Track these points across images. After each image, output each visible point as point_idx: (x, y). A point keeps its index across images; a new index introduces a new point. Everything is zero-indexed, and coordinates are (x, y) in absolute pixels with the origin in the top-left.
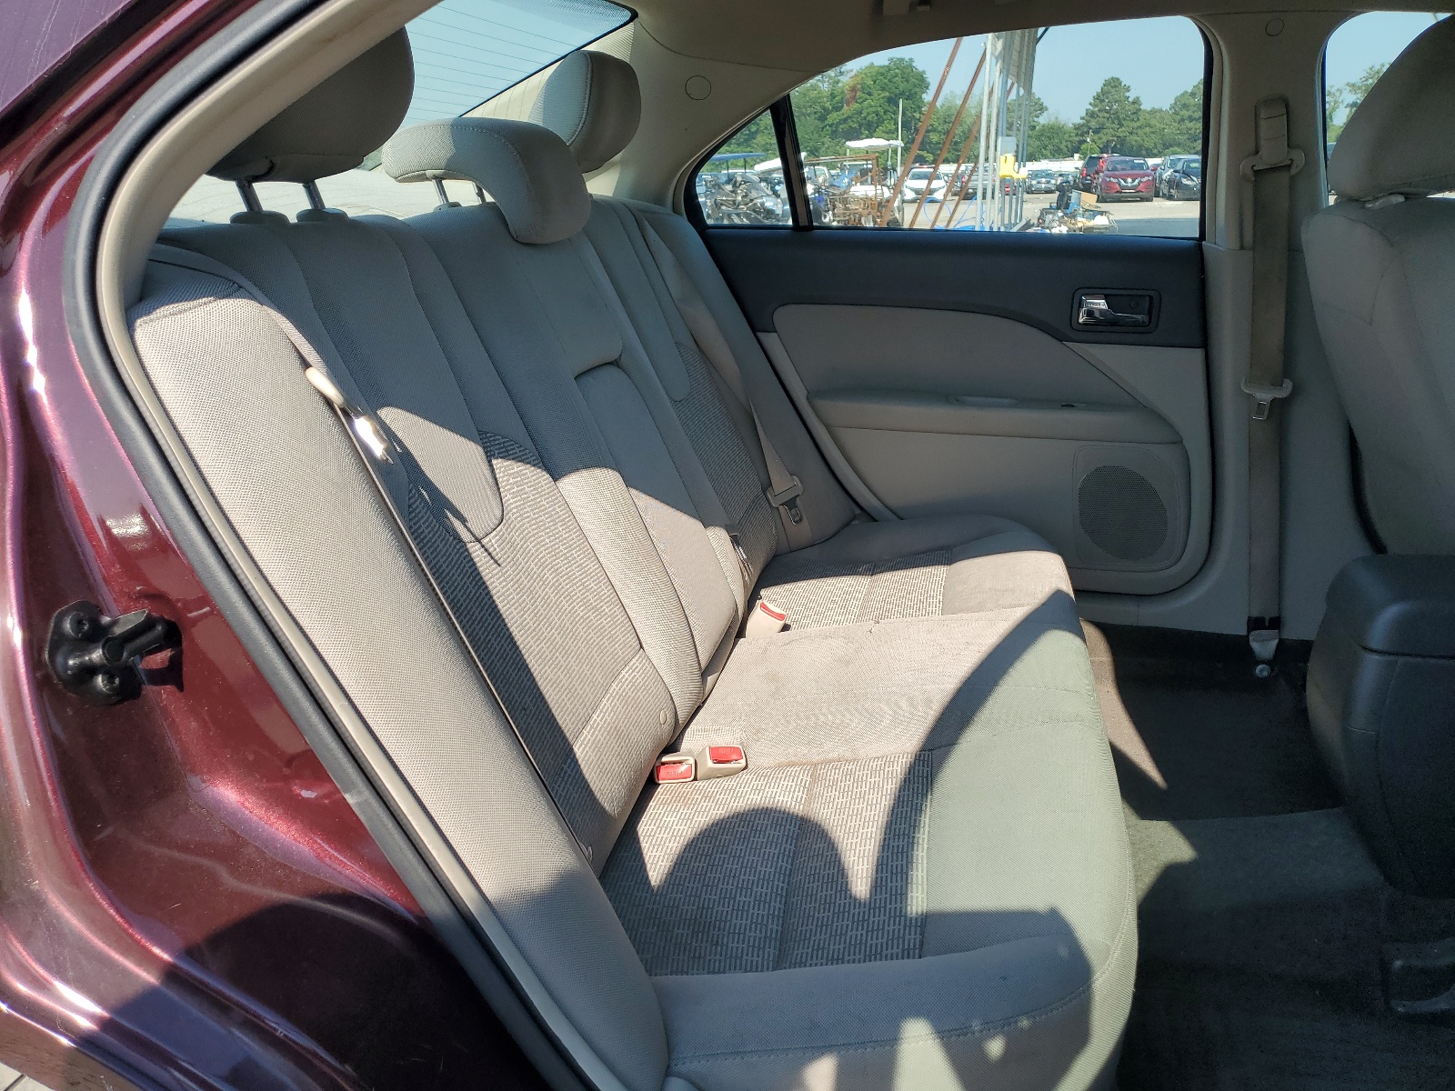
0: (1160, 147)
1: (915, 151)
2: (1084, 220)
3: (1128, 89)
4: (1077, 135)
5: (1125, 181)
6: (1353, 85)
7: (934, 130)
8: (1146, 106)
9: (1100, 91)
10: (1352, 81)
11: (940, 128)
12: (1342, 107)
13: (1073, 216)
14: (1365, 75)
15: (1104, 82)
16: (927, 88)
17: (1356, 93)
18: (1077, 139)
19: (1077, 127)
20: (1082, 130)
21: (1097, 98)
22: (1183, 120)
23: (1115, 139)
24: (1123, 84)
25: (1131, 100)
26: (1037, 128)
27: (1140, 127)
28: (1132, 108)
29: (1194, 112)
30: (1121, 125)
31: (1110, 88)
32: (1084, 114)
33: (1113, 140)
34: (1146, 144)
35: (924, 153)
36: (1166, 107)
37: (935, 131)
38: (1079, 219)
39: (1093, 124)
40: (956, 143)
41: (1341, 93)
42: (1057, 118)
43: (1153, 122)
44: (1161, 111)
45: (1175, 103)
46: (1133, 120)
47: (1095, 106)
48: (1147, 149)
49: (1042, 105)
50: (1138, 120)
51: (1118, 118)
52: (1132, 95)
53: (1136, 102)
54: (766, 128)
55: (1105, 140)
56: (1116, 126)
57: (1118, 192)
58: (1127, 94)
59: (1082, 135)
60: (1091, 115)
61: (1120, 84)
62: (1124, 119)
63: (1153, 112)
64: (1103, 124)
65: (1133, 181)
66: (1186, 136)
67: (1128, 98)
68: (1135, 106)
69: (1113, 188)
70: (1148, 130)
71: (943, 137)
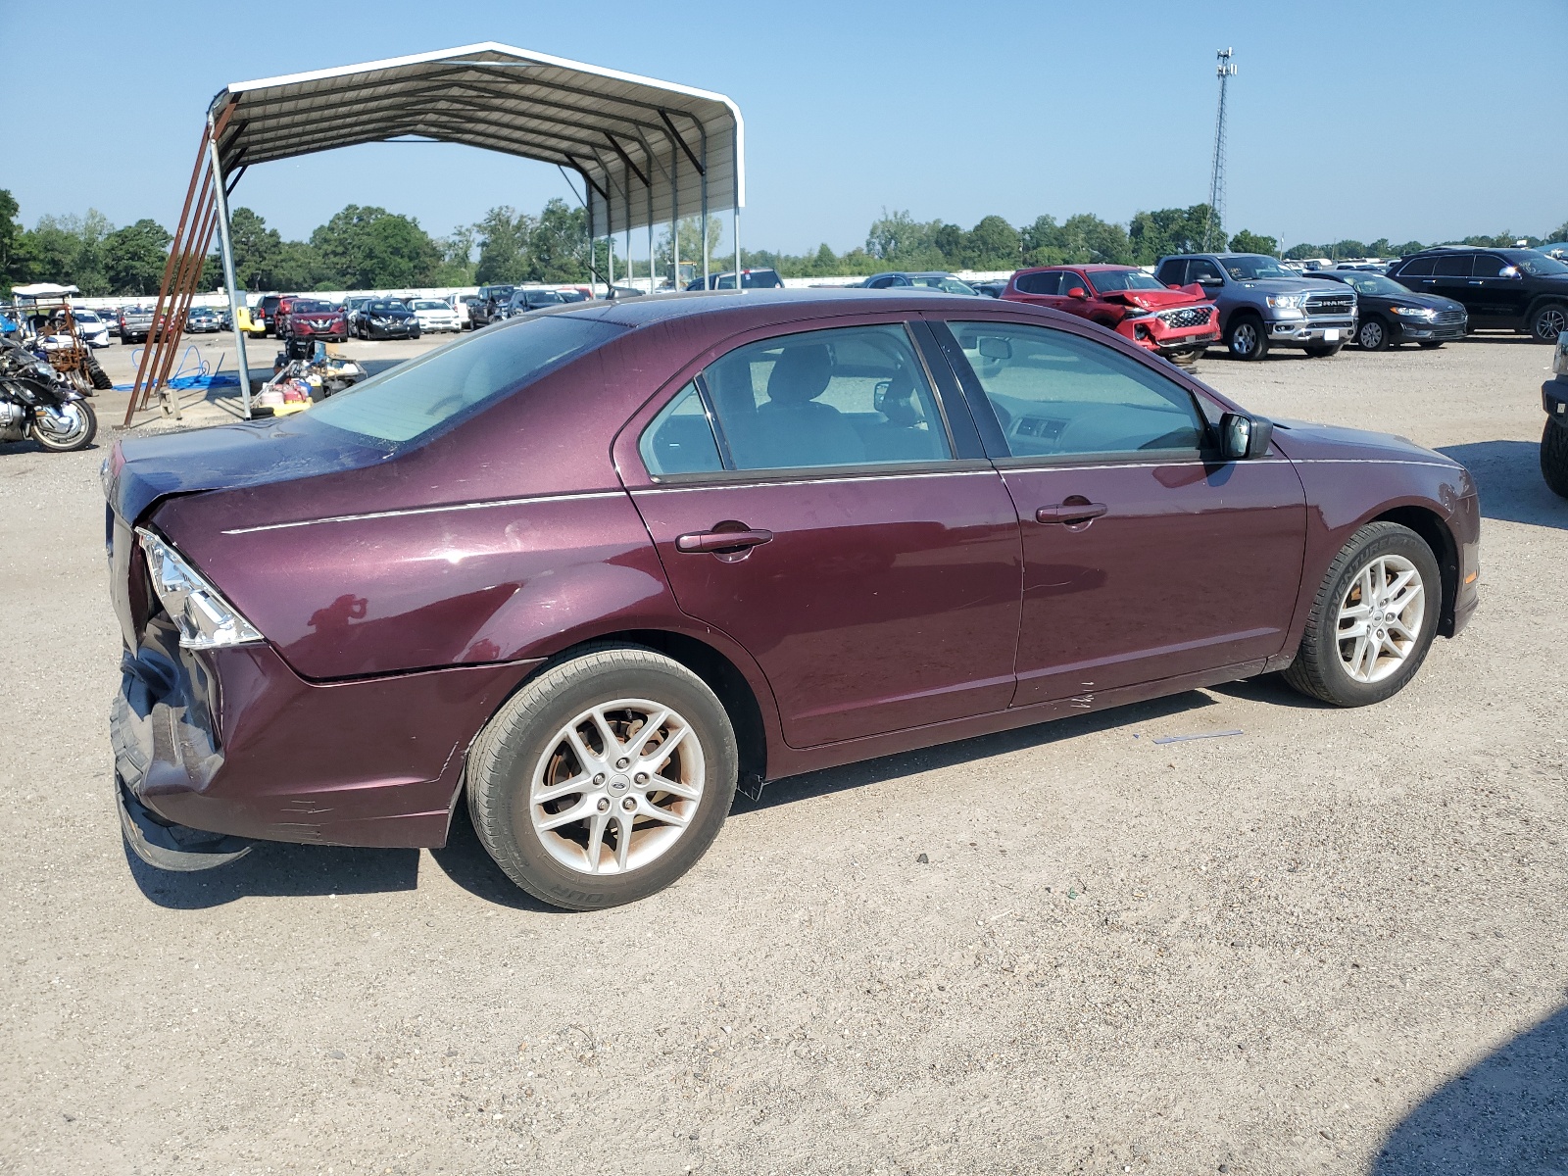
0: (310, 282)
2: (333, 368)
3: (262, 221)
4: (215, 267)
5: (316, 322)
6: (480, 226)
7: (35, 259)
8: (285, 239)
10: (478, 222)
11: (42, 256)
12: (474, 246)
13: (322, 365)
14: (488, 216)
15: (233, 212)
16: (16, 210)
17: (484, 234)
19: (214, 260)
20: (220, 263)
21: (231, 229)
22: (326, 255)
23: (260, 272)
24: (255, 216)
25: (267, 232)
27: (282, 261)
28: (272, 240)
29: (336, 246)
30: (263, 258)
31: (241, 218)
33: (258, 274)
34: (295, 279)
36: (306, 240)
38: (329, 368)
41: (471, 233)
43: (296, 256)
44: (300, 244)
45: (314, 237)
46: (274, 253)
48: (296, 283)
49: (165, 233)
50: (280, 253)
51: (257, 250)
52: (267, 228)
53: (274, 234)
55: (248, 272)
56: (259, 259)
58: (262, 226)
61: (253, 214)
62: (265, 252)
63: (293, 245)
64: (243, 257)
65: (324, 322)
66: (334, 271)
67: (264, 230)
68: (274, 238)
69: (307, 331)
70: (293, 264)
71: (48, 267)
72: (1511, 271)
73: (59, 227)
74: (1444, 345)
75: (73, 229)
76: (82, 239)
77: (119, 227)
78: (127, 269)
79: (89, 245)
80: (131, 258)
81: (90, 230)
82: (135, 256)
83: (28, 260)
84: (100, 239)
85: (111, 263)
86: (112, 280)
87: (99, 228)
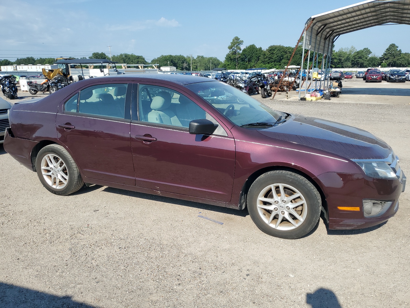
1: (329, 65)
2: (333, 89)
3: (397, 47)
4: (380, 60)
5: (373, 77)
8: (403, 52)
9: (388, 47)
11: (337, 58)
15: (390, 45)
18: (380, 61)
19: (380, 58)
20: (382, 59)
21: (387, 50)
24: (396, 46)
25: (398, 50)
26: (368, 58)
27: (400, 58)
30: (395, 58)
31: (392, 47)
32: (383, 54)
33: (392, 62)
34: (403, 63)
35: (332, 65)
37: (336, 59)
39: (386, 57)
40: (342, 62)
42: (374, 55)
43: (405, 57)
44: (408, 53)
47: (387, 52)
49: (370, 51)
50: (400, 56)
51: (394, 55)
52: (398, 49)
53: (400, 51)
54: (285, 58)
55: (389, 62)
56: (393, 58)
57: (370, 80)
58: (397, 49)
59: (382, 60)
60: (385, 54)
61: (395, 45)
62: (396, 56)
63: (406, 54)
64: (389, 57)
65: (376, 76)
67: (397, 50)
68: (400, 52)
69: (370, 79)
70: (403, 59)
71: (338, 60)
73: (343, 51)
75: (347, 51)
76: (348, 53)
77: (358, 50)
78: (357, 61)
79: (349, 55)
80: (359, 58)
81: (350, 51)
82: (360, 58)
83: (334, 59)
84: (353, 53)
85: (353, 59)
86: (352, 64)
87: (353, 51)
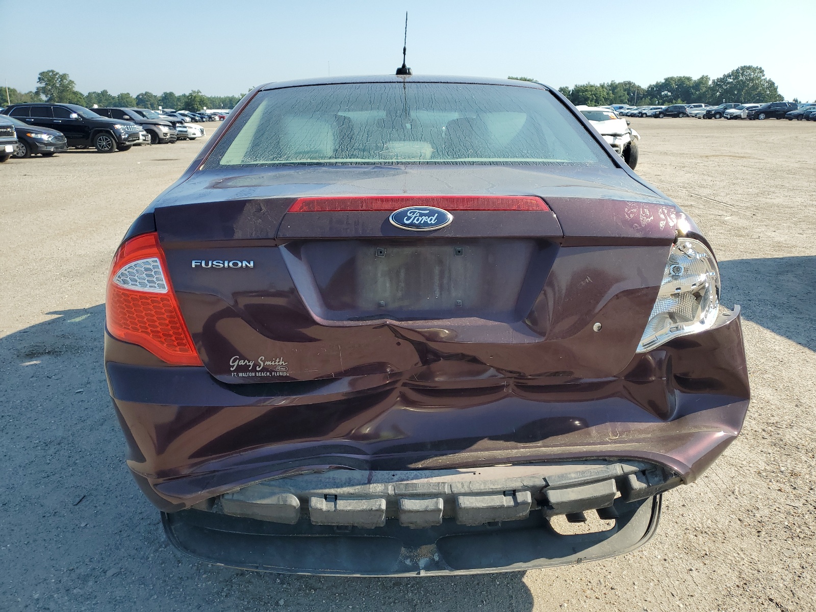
72: (74, 116)
74: (55, 155)
